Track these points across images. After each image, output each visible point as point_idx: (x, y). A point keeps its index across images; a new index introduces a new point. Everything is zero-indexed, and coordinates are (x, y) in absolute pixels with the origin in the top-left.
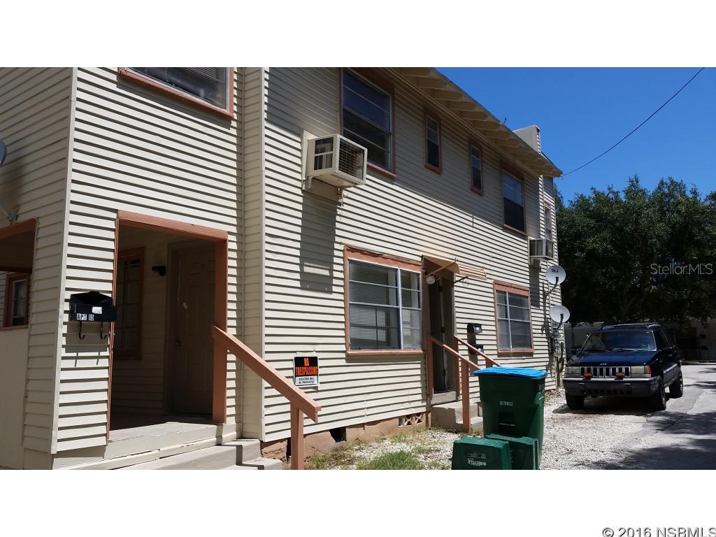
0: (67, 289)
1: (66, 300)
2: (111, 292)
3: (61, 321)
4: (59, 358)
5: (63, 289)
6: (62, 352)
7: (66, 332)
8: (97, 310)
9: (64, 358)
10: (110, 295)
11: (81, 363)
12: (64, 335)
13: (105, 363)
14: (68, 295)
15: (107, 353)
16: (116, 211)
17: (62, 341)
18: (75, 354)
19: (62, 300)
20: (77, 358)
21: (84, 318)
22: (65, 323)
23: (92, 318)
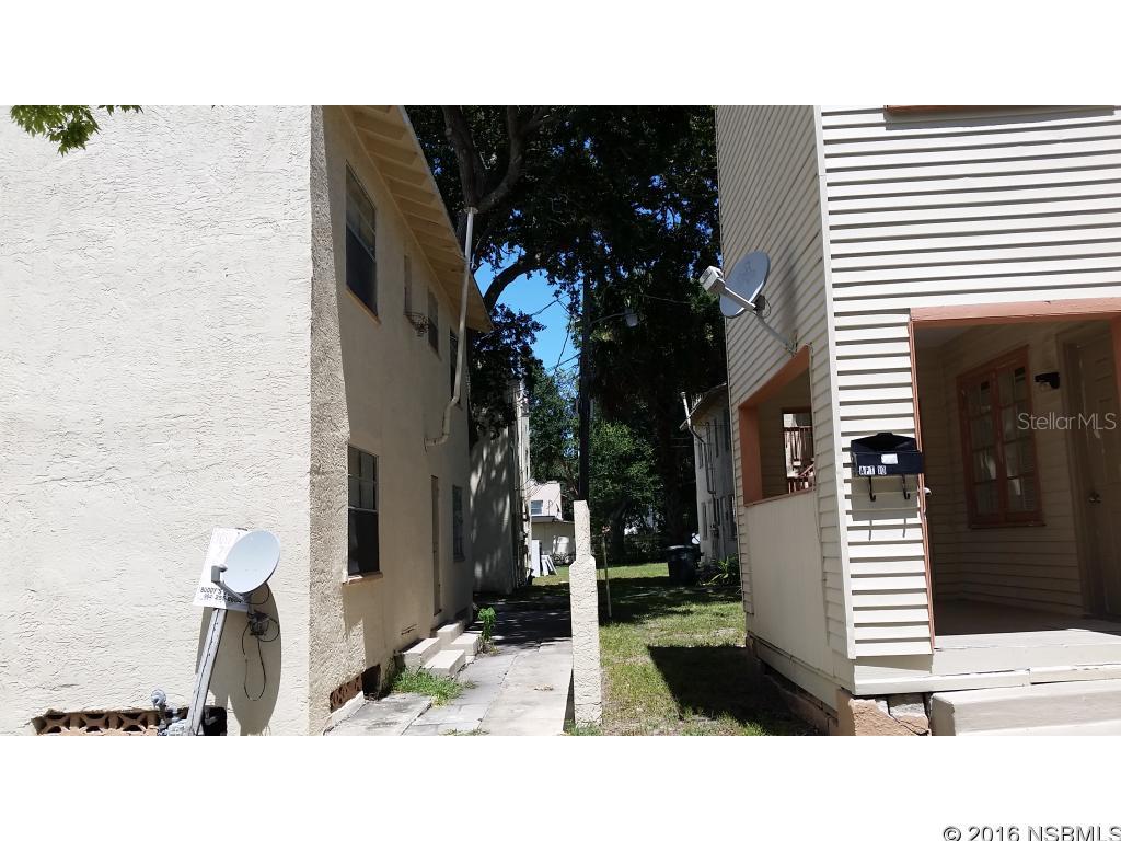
0: (844, 434)
1: (844, 450)
2: (913, 431)
3: (839, 479)
4: (843, 529)
5: (837, 435)
6: (846, 521)
7: (850, 493)
8: (890, 459)
9: (850, 528)
10: (912, 435)
11: (877, 535)
12: (847, 497)
13: (917, 534)
14: (847, 442)
15: (917, 520)
16: (906, 311)
17: (845, 505)
18: (867, 523)
19: (838, 450)
20: (870, 528)
21: (870, 471)
22: (846, 481)
23: (882, 470)
